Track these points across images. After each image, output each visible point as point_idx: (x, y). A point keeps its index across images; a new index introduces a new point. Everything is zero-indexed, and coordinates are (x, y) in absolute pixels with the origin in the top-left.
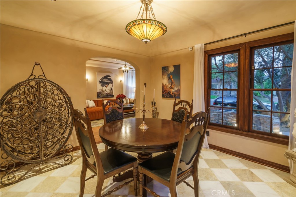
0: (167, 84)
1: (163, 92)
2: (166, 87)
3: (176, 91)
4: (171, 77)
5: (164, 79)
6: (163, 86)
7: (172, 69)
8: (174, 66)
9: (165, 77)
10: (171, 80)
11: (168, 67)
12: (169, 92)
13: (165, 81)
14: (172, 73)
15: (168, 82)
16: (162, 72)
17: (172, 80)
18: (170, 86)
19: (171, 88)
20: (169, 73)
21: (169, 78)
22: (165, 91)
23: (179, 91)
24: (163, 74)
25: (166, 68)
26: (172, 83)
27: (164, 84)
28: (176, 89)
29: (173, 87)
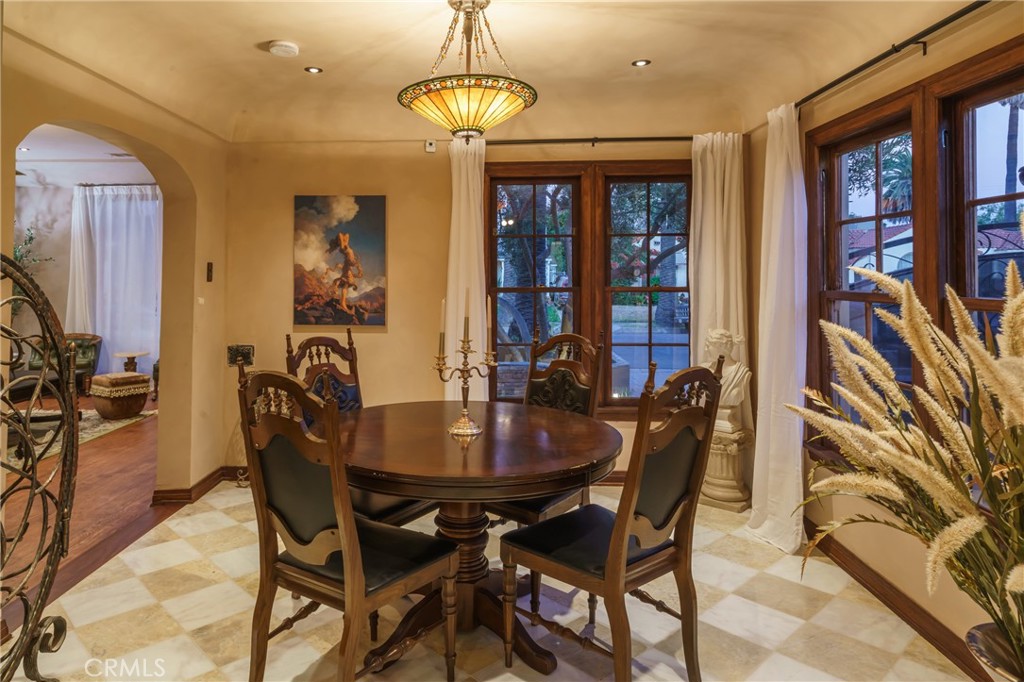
0: (323, 266)
1: (297, 301)
2: (319, 281)
3: (367, 297)
4: (345, 240)
5: (306, 246)
6: (300, 277)
7: (345, 210)
8: (359, 200)
9: (313, 238)
10: (343, 252)
11: (325, 197)
12: (333, 303)
13: (313, 256)
14: (344, 226)
15: (327, 262)
16: (296, 216)
17: (346, 255)
18: (336, 275)
19: (343, 283)
20: (335, 223)
21: (334, 244)
22: (308, 298)
23: (380, 294)
24: (299, 227)
25: (318, 204)
26: (348, 264)
27: (308, 267)
28: (367, 288)
29: (352, 280)
